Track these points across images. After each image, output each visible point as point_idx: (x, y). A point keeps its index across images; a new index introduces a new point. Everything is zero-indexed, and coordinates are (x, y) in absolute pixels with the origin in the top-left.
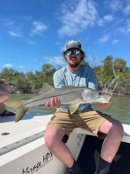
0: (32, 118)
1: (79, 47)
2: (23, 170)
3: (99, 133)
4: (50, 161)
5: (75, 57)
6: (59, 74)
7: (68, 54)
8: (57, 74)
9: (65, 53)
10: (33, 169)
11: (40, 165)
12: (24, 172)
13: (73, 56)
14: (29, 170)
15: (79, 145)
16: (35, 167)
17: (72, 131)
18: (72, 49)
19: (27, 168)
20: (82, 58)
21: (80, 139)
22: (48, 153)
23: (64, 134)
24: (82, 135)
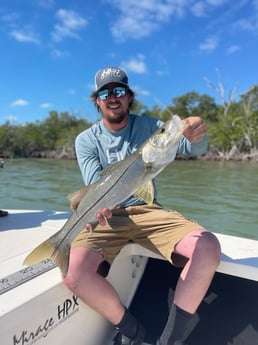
0: (39, 225)
1: (123, 82)
2: (15, 338)
3: (175, 255)
4: (73, 313)
5: (117, 102)
6: (87, 138)
7: (103, 97)
8: (83, 140)
9: (96, 96)
10: (37, 334)
11: (50, 325)
12: (16, 341)
13: (114, 101)
14: (27, 336)
15: (134, 276)
16: (40, 330)
17: (118, 252)
18: (109, 87)
19: (23, 334)
20: (131, 105)
21: (138, 266)
22: (68, 300)
23: (101, 260)
24: (141, 257)
